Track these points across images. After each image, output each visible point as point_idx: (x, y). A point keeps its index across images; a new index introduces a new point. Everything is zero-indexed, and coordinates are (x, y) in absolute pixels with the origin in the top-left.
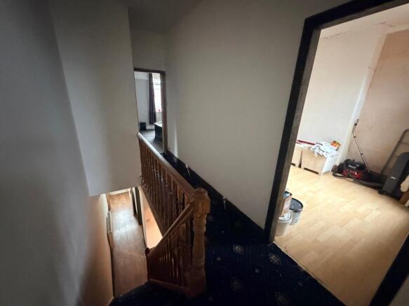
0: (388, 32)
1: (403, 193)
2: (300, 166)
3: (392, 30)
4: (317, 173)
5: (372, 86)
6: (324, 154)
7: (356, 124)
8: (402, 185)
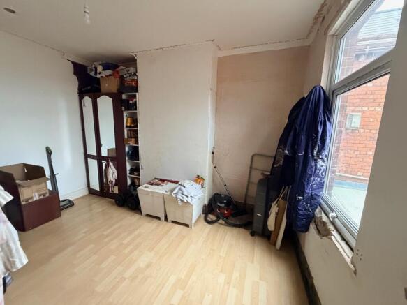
0: (219, 56)
1: (271, 232)
2: (166, 219)
3: (222, 54)
4: (187, 226)
5: (217, 110)
6: (189, 200)
7: (213, 153)
8: (268, 223)
